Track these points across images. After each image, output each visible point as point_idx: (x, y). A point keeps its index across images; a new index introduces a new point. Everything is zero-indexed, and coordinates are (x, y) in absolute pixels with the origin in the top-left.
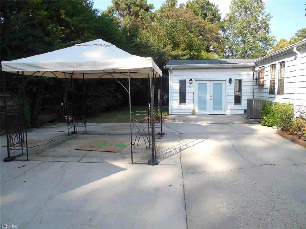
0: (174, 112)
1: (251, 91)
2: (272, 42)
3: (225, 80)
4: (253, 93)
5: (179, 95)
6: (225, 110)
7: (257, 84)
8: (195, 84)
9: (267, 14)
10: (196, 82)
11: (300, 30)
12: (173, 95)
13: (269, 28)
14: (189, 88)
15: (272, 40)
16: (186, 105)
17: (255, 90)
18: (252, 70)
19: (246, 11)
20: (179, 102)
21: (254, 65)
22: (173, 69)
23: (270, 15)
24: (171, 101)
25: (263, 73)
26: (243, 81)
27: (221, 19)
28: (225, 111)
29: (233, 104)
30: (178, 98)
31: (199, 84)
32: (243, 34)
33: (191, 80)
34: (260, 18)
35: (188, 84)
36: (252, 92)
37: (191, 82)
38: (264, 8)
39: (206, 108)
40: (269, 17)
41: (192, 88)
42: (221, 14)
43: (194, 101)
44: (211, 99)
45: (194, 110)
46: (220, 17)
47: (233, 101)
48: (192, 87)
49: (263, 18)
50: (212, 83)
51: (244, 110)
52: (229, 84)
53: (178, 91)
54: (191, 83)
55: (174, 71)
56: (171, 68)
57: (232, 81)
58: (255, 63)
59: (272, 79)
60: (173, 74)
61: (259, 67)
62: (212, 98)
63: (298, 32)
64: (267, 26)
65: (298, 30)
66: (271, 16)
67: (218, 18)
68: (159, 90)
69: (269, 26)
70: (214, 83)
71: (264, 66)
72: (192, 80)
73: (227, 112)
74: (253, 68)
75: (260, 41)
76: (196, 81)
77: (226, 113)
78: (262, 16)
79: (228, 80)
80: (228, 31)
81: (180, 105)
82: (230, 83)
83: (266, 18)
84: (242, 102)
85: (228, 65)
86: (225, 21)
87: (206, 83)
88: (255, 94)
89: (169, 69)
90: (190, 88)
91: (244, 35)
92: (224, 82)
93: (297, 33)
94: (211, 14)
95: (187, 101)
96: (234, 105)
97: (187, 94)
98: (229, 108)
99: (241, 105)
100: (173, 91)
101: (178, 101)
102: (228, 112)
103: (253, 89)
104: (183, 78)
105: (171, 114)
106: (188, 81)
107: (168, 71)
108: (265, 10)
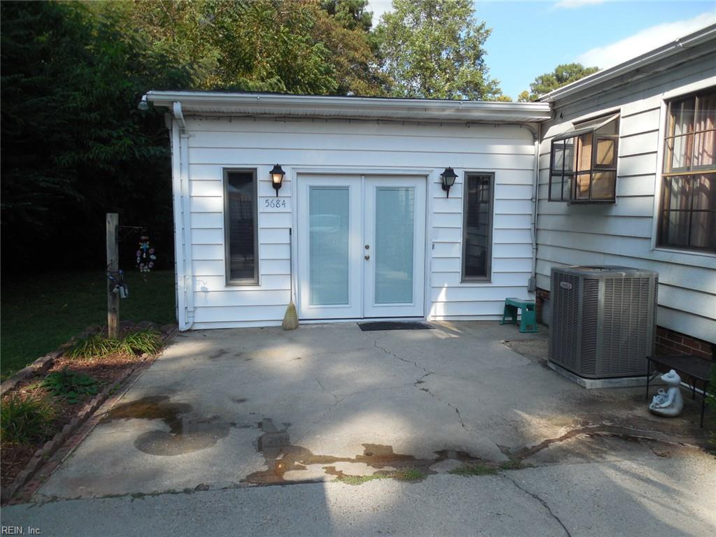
0: (203, 319)
1: (527, 224)
2: (490, 95)
3: (426, 176)
4: (537, 230)
5: (223, 242)
6: (427, 304)
7: (566, 195)
8: (298, 192)
9: (478, 24)
10: (301, 180)
11: (541, 78)
12: (197, 238)
13: (483, 61)
14: (270, 209)
15: (490, 90)
16: (257, 284)
17: (546, 223)
18: (532, 137)
19: (429, 15)
20: (223, 273)
21: (547, 113)
22: (190, 115)
23: (487, 27)
24: (185, 269)
25: (608, 143)
26: (497, 181)
27: (371, 25)
28: (426, 309)
29: (458, 277)
30: (220, 253)
31: (313, 188)
32: (427, 69)
33: (277, 170)
34: (463, 35)
35: (264, 189)
36: (531, 226)
37: (277, 179)
38: (471, 11)
39: (344, 299)
40: (482, 33)
41: (281, 209)
42: (372, 13)
43: (295, 267)
44: (367, 258)
45: (292, 310)
46: (370, 22)
47: (457, 266)
48: (284, 204)
49: (471, 35)
50: (371, 187)
51: (504, 304)
52: (443, 194)
53: (220, 223)
54: (277, 186)
55: (193, 126)
56: (177, 108)
57: (457, 180)
58: (553, 104)
59: (673, 170)
60: (192, 142)
61: (574, 120)
62: (371, 252)
63: (537, 81)
64: (478, 56)
65: (537, 77)
66: (488, 31)
67: (364, 21)
68: (109, 215)
69: (483, 57)
70: (379, 189)
71: (618, 111)
72: (283, 169)
73: (432, 313)
74: (535, 126)
75: (464, 91)
76: (298, 174)
77: (430, 319)
78: (467, 30)
79: (436, 177)
80: (388, 62)
81: (228, 285)
82: (446, 187)
83: (476, 34)
84: (494, 269)
85: (443, 109)
86: (381, 31)
87: (347, 189)
88: (545, 238)
89: (166, 110)
90: (275, 210)
91: (428, 74)
92: (419, 185)
93: (534, 84)
94: (344, 7)
95: (263, 268)
96: (463, 281)
97: (263, 238)
98: (442, 296)
99: (489, 281)
100: (197, 222)
101: (221, 269)
102: (437, 313)
103: (537, 216)
104: (240, 161)
105: (189, 331)
106: (263, 175)
107: (168, 125)
108: (475, 15)
